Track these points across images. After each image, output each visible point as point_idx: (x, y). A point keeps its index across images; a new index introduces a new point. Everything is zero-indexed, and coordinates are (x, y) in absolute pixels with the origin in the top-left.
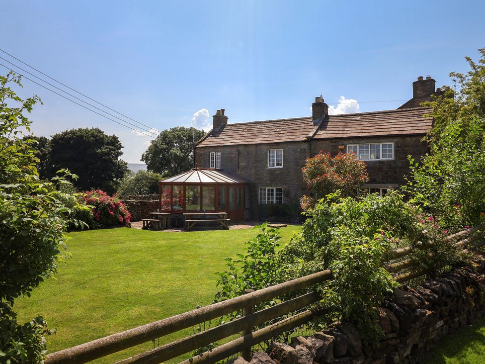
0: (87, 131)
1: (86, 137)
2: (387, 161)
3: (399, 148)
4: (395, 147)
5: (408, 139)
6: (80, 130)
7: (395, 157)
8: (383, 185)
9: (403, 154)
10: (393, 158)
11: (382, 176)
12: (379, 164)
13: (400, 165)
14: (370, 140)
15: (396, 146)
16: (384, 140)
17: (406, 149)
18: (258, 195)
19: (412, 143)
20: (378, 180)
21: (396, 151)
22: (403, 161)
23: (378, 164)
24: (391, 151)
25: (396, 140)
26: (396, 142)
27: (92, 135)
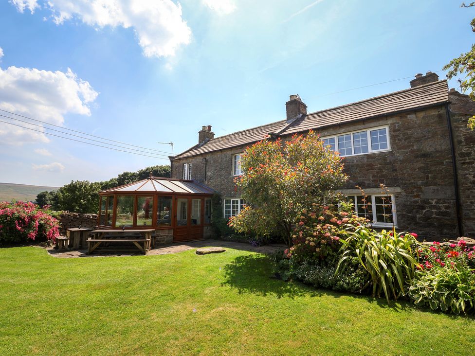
0: (161, 167)
1: (160, 171)
2: (380, 154)
3: (397, 133)
4: (390, 132)
5: (412, 117)
6: (157, 167)
7: (392, 147)
8: (375, 189)
9: (406, 139)
10: (389, 148)
11: (374, 176)
12: (368, 159)
13: (401, 158)
14: (352, 128)
15: (393, 130)
16: (372, 125)
17: (409, 132)
18: (222, 208)
19: (418, 122)
20: (366, 182)
21: (393, 138)
22: (406, 150)
23: (366, 160)
24: (384, 139)
25: (390, 121)
26: (391, 124)
27: (164, 170)
